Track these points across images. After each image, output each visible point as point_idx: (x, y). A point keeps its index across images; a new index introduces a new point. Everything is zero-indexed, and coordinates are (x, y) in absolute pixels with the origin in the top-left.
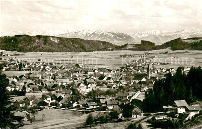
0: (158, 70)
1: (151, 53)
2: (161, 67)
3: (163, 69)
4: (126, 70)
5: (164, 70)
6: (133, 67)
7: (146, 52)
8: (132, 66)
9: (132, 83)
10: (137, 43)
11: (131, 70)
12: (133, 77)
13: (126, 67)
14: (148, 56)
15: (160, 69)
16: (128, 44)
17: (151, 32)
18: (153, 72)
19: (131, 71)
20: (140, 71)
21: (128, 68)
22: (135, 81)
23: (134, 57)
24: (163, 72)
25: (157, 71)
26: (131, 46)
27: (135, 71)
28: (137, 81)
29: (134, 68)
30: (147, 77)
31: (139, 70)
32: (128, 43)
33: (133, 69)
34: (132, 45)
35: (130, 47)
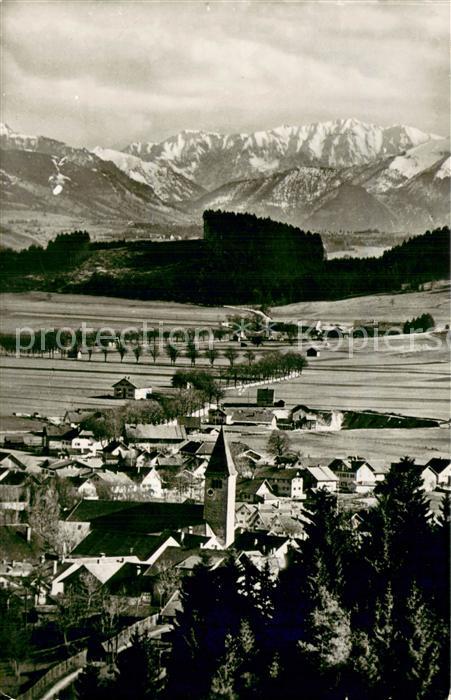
0: (313, 471)
1: (286, 321)
2: (352, 444)
3: (357, 465)
4: (33, 464)
5: (366, 478)
6: (98, 446)
7: (244, 311)
8: (97, 437)
9: (58, 588)
10: (178, 230)
11: (73, 471)
12: (77, 530)
13: (38, 440)
14: (250, 356)
15: (336, 466)
16: (86, 236)
17: (303, 136)
18: (275, 491)
19: (77, 481)
20: (153, 480)
21: (54, 453)
22: (83, 569)
23: (130, 357)
24: (360, 490)
25: (310, 481)
26: (112, 252)
27: (108, 476)
28: (105, 568)
29: (109, 449)
30: (209, 532)
31: (146, 470)
32: (89, 230)
33: (99, 463)
34: (121, 251)
35: (101, 270)
